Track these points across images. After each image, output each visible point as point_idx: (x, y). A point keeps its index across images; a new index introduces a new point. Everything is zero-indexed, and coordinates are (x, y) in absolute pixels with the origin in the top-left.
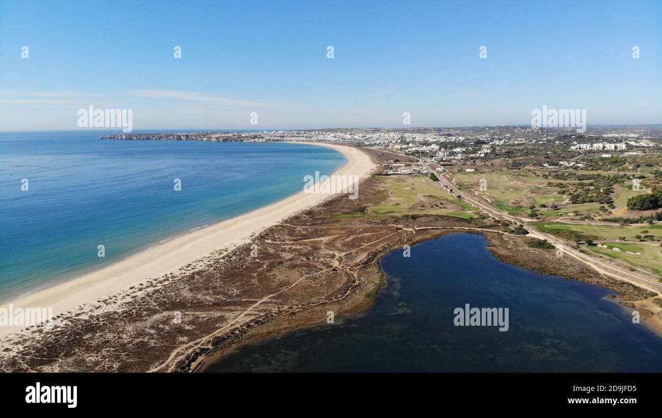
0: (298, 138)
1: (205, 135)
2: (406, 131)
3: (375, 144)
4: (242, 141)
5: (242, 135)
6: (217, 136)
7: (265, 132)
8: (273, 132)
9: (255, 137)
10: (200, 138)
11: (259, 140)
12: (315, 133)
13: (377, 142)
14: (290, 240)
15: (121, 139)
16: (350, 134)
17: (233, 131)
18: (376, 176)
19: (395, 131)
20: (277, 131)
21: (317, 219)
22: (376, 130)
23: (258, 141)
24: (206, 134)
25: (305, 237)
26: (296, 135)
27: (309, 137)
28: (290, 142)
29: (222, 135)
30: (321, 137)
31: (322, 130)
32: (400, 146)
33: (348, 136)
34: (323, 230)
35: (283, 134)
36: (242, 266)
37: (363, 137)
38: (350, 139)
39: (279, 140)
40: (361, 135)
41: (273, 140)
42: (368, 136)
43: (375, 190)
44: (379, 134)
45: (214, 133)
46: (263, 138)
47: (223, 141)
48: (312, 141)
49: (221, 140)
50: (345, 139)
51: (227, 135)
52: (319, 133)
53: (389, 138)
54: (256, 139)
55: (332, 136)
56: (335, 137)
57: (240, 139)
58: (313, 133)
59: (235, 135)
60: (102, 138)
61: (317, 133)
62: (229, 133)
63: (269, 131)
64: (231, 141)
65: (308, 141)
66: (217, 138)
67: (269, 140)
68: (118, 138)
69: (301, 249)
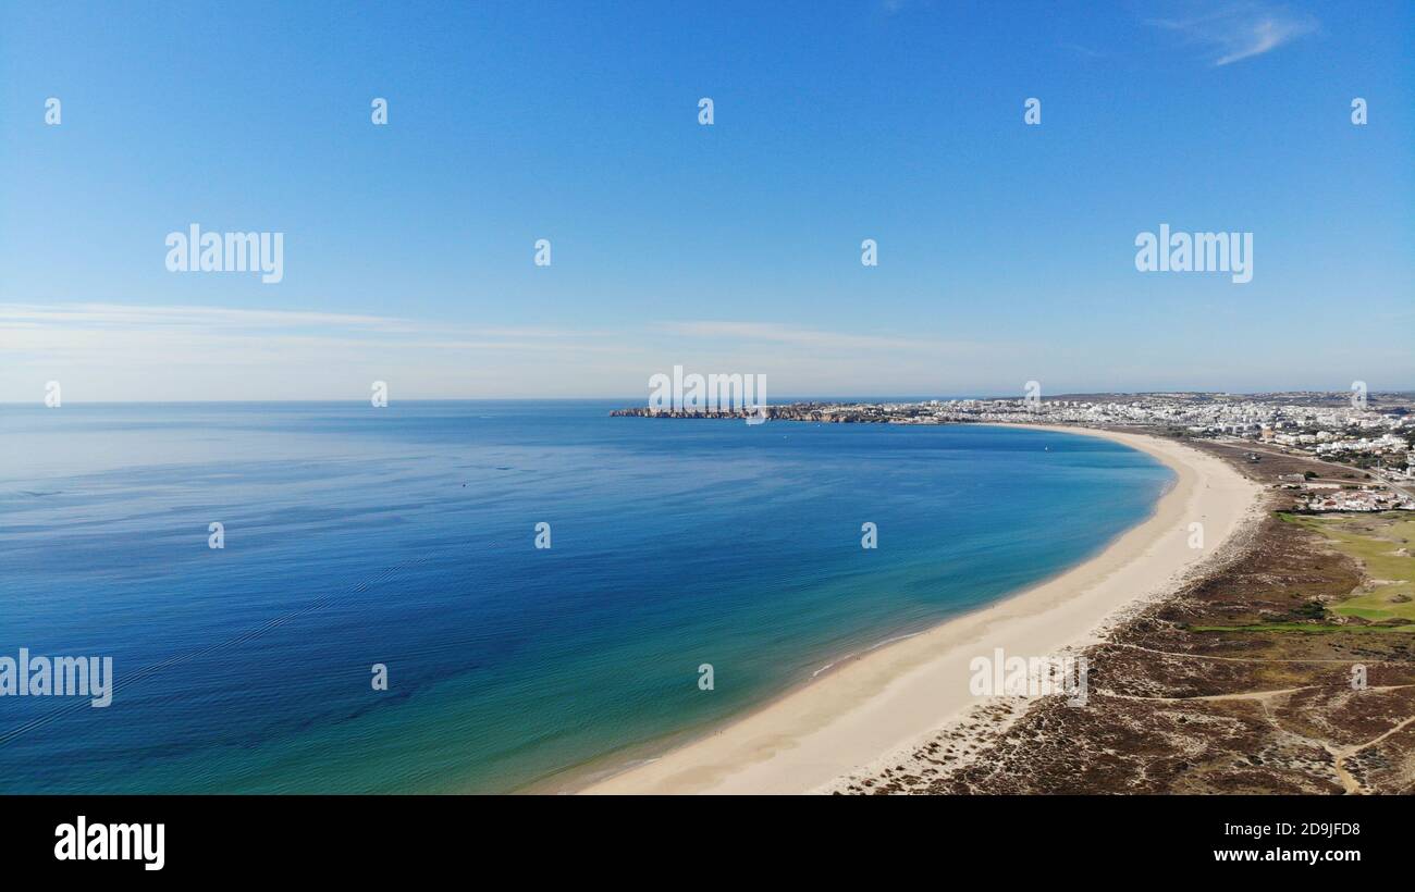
0: (1014, 416)
1: (808, 410)
2: (1283, 401)
3: (1218, 431)
4: (886, 421)
5: (885, 410)
6: (833, 411)
7: (934, 402)
8: (953, 402)
9: (914, 413)
10: (798, 414)
11: (923, 420)
12: (1053, 405)
13: (1222, 426)
14: (1165, 695)
15: (649, 416)
16: (1142, 408)
17: (863, 402)
18: (1285, 517)
19: (1255, 399)
20: (961, 400)
21: (1200, 632)
22: (1202, 399)
23: (920, 422)
24: (808, 407)
25: (1202, 686)
26: (1008, 408)
27: (1040, 414)
28: (994, 424)
29: (843, 409)
30: (1070, 414)
31: (1071, 398)
32: (1293, 439)
33: (1136, 412)
34: (1240, 670)
35: (977, 405)
36: (1077, 765)
37: (1178, 413)
38: (1146, 419)
39: (968, 421)
40: (1172, 411)
41: (956, 420)
42: (1190, 411)
43: (1307, 554)
44: (1215, 407)
45: (825, 404)
46: (931, 415)
47: (846, 421)
48: (1050, 423)
49: (842, 419)
50: (1131, 419)
51: (852, 409)
52: (1062, 405)
53: (1245, 417)
54: (917, 418)
55: (1096, 412)
56: (1105, 414)
57: (881, 417)
58: (1048, 403)
59: (870, 409)
60: (613, 415)
61: (1057, 403)
62: (854, 404)
63: (942, 400)
64: (863, 421)
65: (1038, 422)
66: (833, 416)
67: (947, 419)
68: (643, 415)
69: (1214, 725)
